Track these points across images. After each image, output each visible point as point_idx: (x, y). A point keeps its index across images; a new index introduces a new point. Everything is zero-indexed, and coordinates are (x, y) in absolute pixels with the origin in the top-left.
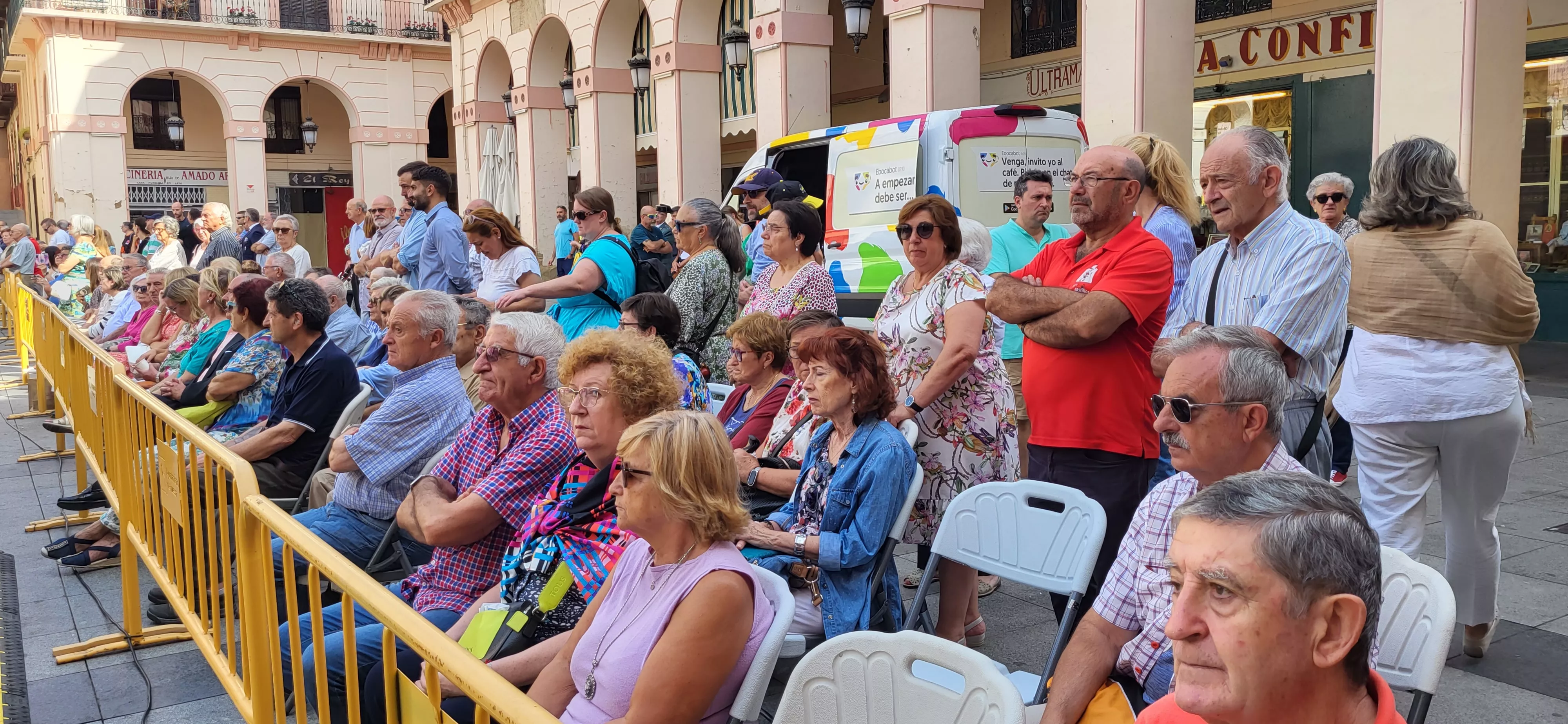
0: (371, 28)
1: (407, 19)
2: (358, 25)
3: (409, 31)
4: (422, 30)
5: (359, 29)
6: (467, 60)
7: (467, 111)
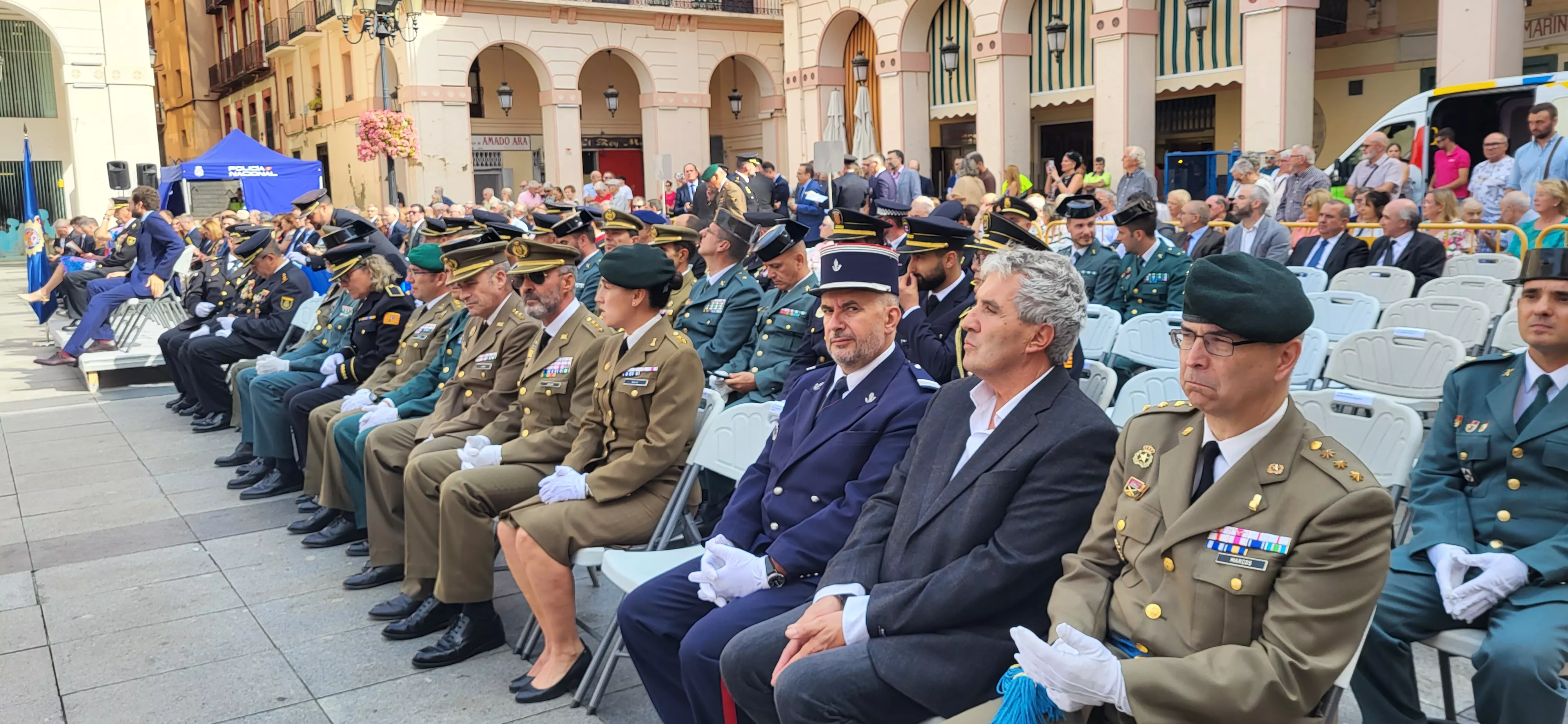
3: (698, 3)
4: (708, 1)
5: (658, 1)
6: (807, 29)
7: (805, 76)
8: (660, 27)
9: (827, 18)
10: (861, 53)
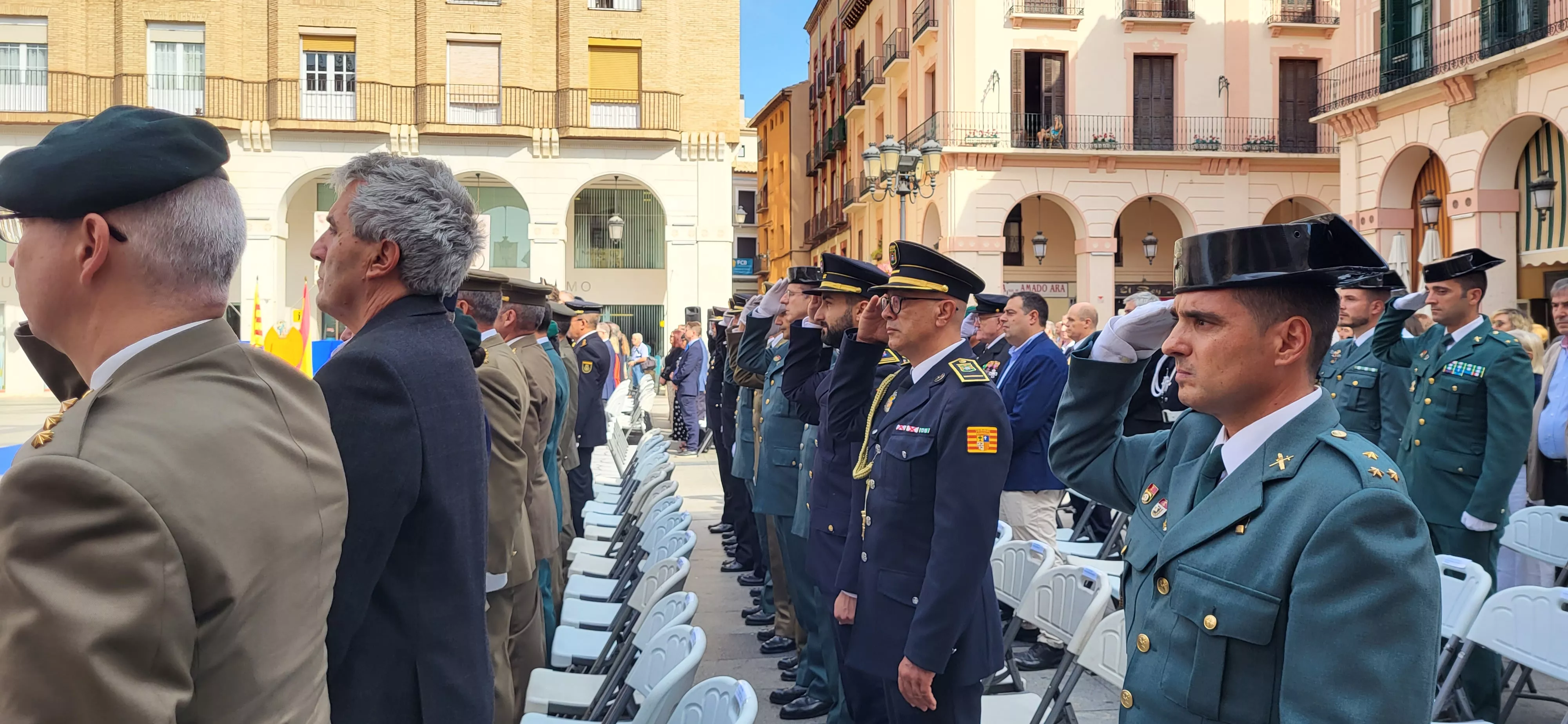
0: (1214, 144)
1: (1249, 133)
2: (1204, 142)
3: (1250, 145)
4: (1262, 143)
5: (1205, 146)
6: (1366, 168)
7: (1363, 219)
8: (1207, 171)
9: (1390, 155)
10: (1432, 193)
